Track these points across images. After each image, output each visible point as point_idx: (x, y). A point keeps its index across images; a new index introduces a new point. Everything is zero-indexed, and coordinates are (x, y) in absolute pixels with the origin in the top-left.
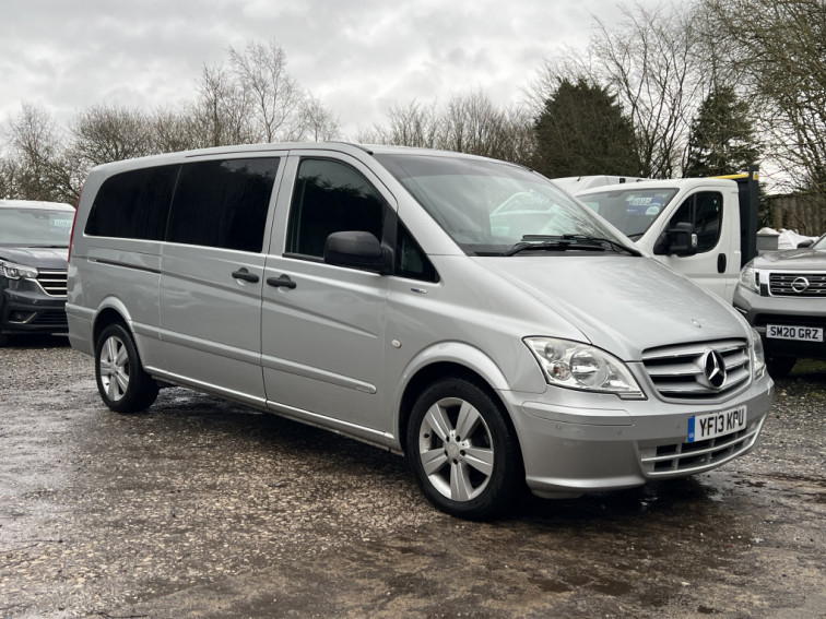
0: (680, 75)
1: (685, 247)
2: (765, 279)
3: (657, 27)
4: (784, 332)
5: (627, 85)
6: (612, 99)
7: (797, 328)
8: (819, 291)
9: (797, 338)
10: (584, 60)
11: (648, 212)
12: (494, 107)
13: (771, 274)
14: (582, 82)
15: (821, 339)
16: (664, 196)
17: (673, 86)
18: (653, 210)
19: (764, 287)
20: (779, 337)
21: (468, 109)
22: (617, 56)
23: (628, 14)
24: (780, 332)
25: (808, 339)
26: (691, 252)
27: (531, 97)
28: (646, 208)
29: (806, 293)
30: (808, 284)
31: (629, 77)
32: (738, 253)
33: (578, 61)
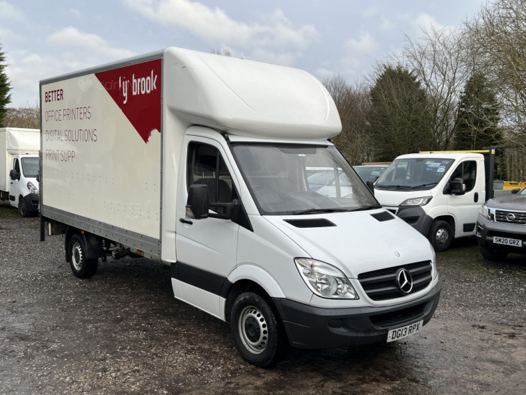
0: (454, 68)
1: (459, 191)
2: (493, 211)
3: (441, 41)
4: (502, 240)
5: (424, 74)
6: (415, 78)
7: (509, 239)
8: (520, 221)
9: (508, 244)
10: (400, 59)
11: (438, 171)
12: (347, 84)
13: (496, 211)
14: (399, 68)
15: (520, 245)
16: (447, 163)
17: (450, 74)
18: (442, 170)
19: (492, 216)
20: (500, 243)
21: (332, 85)
22: (418, 57)
23: (426, 33)
24: (500, 240)
25: (514, 245)
26: (462, 193)
27: (368, 81)
28: (437, 168)
29: (513, 222)
30: (514, 217)
31: (425, 70)
32: (484, 192)
33: (396, 59)
